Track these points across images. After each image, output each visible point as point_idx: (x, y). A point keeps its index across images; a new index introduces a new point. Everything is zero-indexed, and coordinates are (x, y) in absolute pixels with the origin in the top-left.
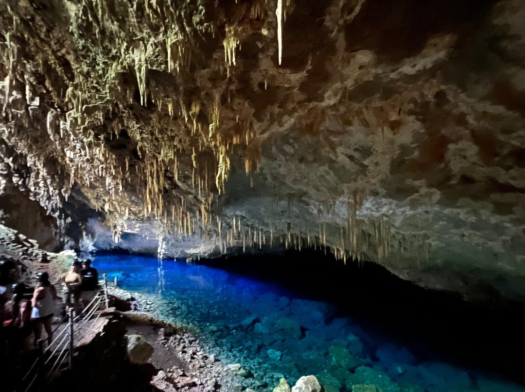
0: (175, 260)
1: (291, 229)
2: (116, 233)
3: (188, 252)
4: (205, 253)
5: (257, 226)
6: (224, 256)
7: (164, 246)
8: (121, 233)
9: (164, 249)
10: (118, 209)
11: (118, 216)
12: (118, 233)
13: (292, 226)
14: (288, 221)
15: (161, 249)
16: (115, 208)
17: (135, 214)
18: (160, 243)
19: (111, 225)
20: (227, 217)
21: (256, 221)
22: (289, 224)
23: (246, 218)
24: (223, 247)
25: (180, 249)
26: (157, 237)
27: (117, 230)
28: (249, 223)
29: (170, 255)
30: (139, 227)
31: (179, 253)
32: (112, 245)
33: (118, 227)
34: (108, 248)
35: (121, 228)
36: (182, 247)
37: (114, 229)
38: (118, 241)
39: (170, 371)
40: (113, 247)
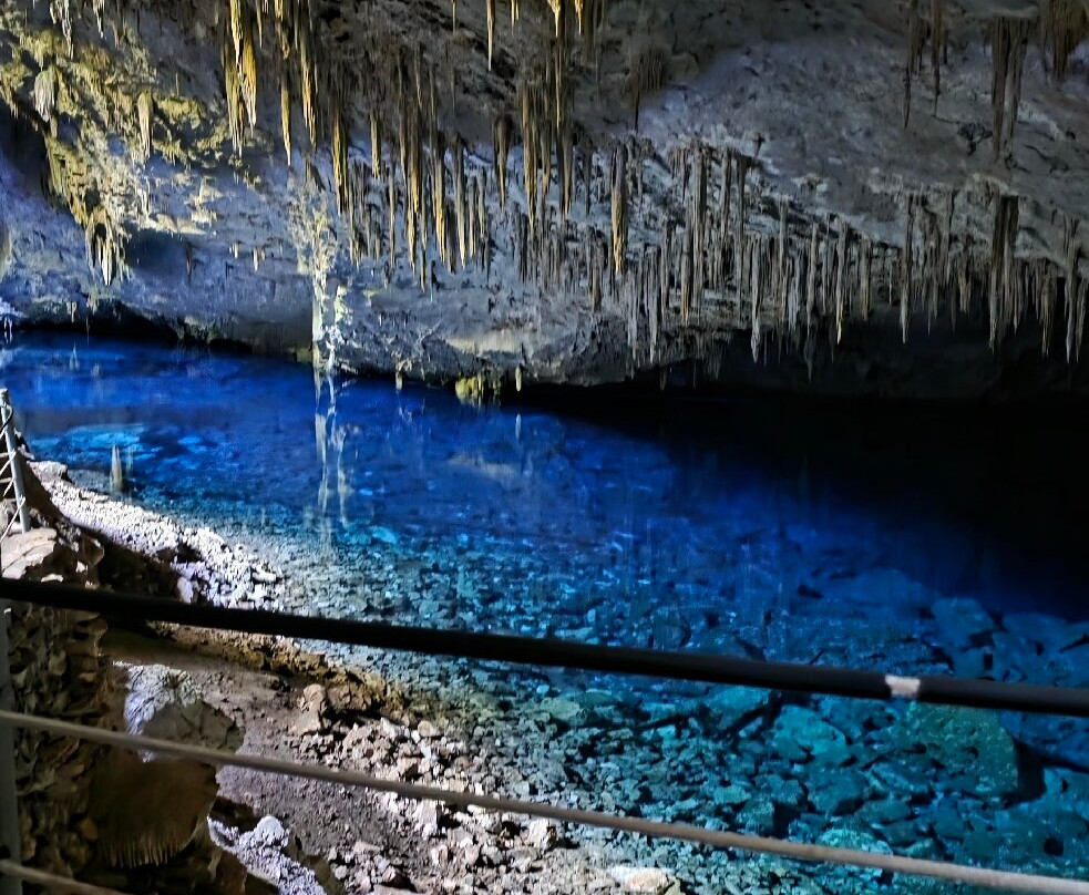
0: (399, 383)
1: (1021, 237)
2: (100, 230)
3: (460, 344)
4: (548, 354)
5: (822, 212)
6: (649, 375)
7: (340, 309)
8: (121, 231)
9: (341, 324)
10: (100, 104)
11: (101, 144)
12: (110, 236)
13: (1024, 214)
14: (1004, 189)
15: (327, 323)
16: (86, 103)
17: (186, 137)
18: (320, 295)
19: (74, 190)
20: (657, 158)
21: (822, 187)
22: (1008, 204)
23: (760, 166)
24: (644, 330)
25: (422, 331)
26: (301, 259)
27: (102, 218)
28: (776, 196)
29: (372, 355)
30: (209, 206)
31: (418, 350)
32: (86, 296)
33: (106, 203)
34: (72, 308)
35: (121, 210)
36: (429, 320)
37: (89, 211)
38: (114, 275)
39: (339, 861)
40: (92, 304)
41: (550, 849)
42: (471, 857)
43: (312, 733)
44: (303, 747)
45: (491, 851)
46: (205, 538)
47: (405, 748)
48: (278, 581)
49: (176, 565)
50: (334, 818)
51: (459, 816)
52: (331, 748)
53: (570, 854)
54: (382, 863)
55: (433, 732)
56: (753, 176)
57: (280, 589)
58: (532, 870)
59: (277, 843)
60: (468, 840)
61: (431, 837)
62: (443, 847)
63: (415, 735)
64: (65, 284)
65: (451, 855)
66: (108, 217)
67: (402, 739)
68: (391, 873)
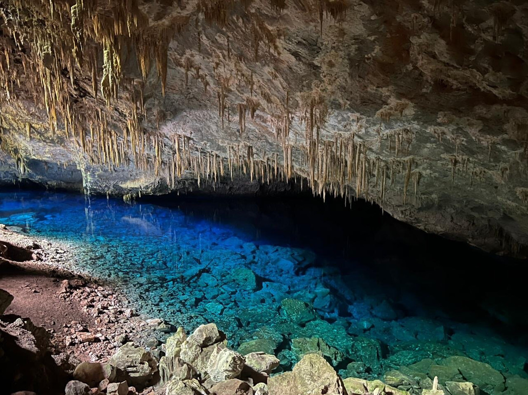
0: (108, 197)
1: (255, 156)
2: (19, 159)
3: (124, 186)
4: (147, 187)
5: (209, 150)
6: (174, 192)
7: (89, 178)
8: (25, 160)
9: (90, 182)
10: (15, 125)
12: (22, 161)
13: (254, 150)
14: (248, 144)
15: (87, 182)
16: (11, 125)
17: (41, 134)
18: (84, 175)
19: (11, 149)
20: (167, 138)
21: (208, 144)
22: (250, 148)
23: (192, 139)
24: (171, 180)
25: (112, 182)
26: (78, 165)
27: (19, 156)
28: (197, 146)
29: (99, 190)
30: (49, 152)
31: (112, 188)
32: (18, 177)
33: (20, 152)
34: (14, 181)
35: (25, 154)
36: (114, 180)
37: (15, 154)
38: (24, 171)
39: (66, 326)
40: (20, 180)
41: (131, 317)
42: (107, 321)
43: (63, 293)
44: (60, 297)
45: (113, 319)
46: (43, 242)
47: (93, 294)
48: (65, 252)
49: (32, 250)
50: (66, 315)
51: (105, 311)
52: (69, 296)
53: (136, 318)
54: (79, 326)
55: (102, 289)
56: (191, 142)
57: (65, 254)
58: (125, 322)
59: (20, 325)
60: (106, 316)
61: (95, 317)
62: (99, 319)
63: (96, 290)
64: (11, 174)
65: (101, 321)
66: (21, 156)
67: (92, 292)
68: (82, 328)
